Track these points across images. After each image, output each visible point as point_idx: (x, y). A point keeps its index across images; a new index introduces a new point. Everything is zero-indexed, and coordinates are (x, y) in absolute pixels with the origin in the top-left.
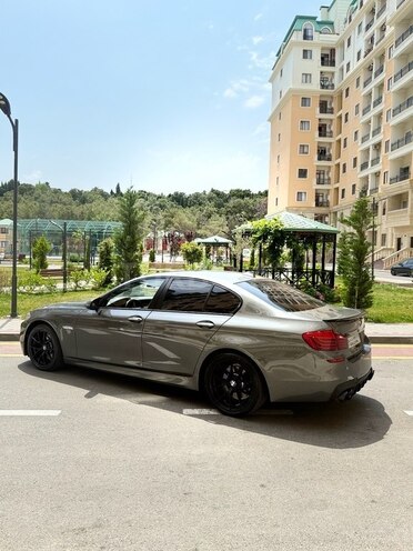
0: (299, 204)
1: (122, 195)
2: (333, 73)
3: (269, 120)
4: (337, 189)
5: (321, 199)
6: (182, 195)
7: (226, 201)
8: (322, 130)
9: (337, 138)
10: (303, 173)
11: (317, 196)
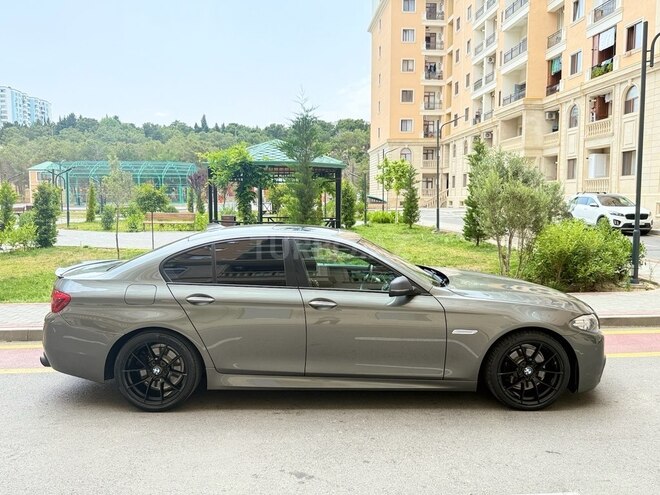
0: (404, 135)
1: (207, 130)
3: (369, 30)
4: (450, 114)
5: (431, 129)
6: (280, 127)
7: (333, 134)
8: (430, 41)
9: (449, 50)
10: (407, 95)
11: (426, 125)
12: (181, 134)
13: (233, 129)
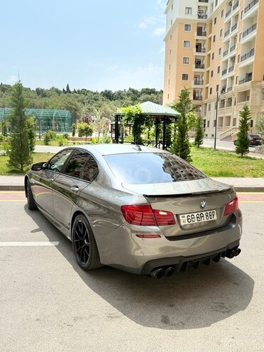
1: (70, 92)
2: (206, 7)
3: (164, 40)
4: (207, 88)
5: (197, 95)
6: (109, 92)
7: (139, 96)
8: (198, 47)
9: (208, 53)
10: (185, 77)
11: (194, 93)
13: (84, 92)
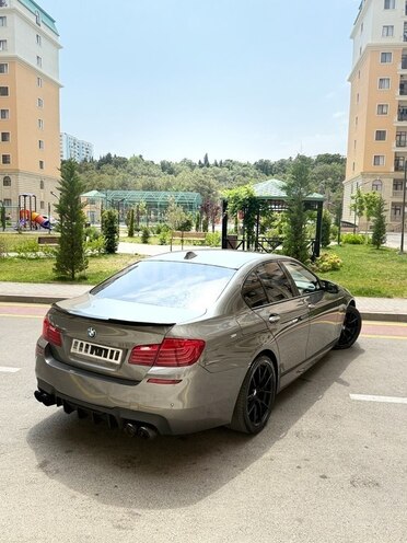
0: (377, 168)
1: (208, 165)
5: (400, 163)
6: (266, 163)
7: (313, 166)
8: (404, 87)
10: (381, 135)
11: (397, 160)
12: (189, 169)
13: (229, 165)
